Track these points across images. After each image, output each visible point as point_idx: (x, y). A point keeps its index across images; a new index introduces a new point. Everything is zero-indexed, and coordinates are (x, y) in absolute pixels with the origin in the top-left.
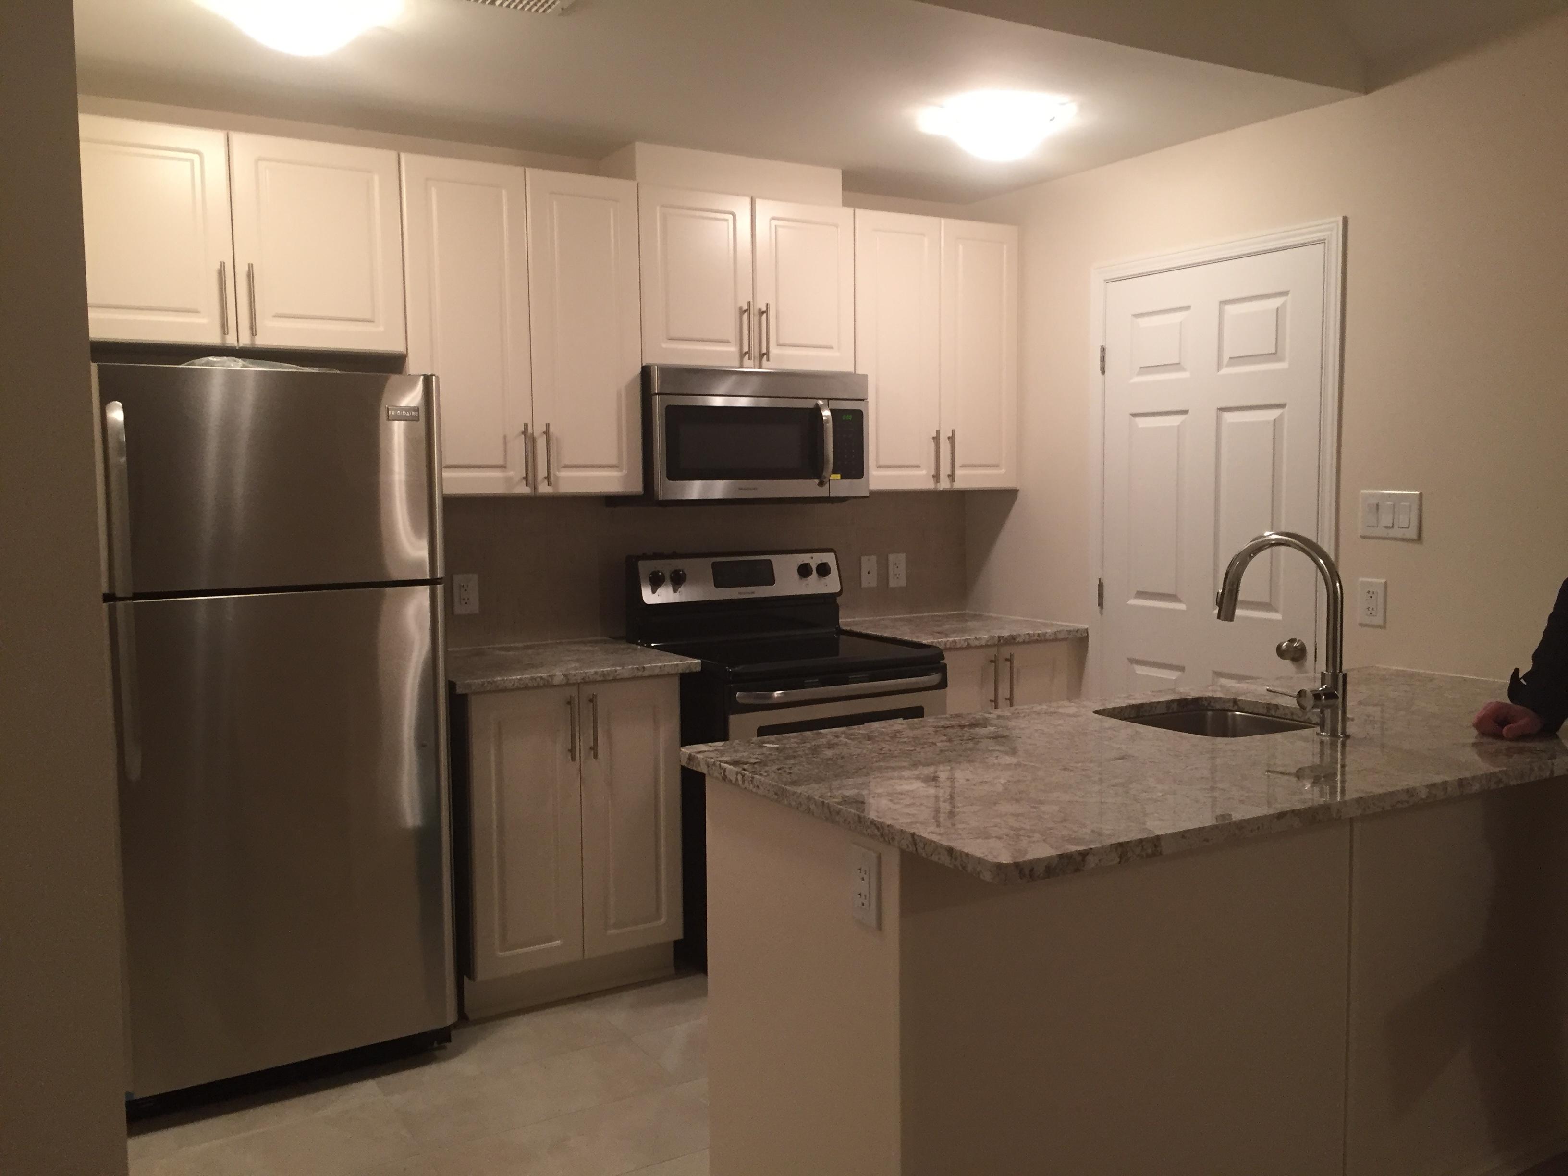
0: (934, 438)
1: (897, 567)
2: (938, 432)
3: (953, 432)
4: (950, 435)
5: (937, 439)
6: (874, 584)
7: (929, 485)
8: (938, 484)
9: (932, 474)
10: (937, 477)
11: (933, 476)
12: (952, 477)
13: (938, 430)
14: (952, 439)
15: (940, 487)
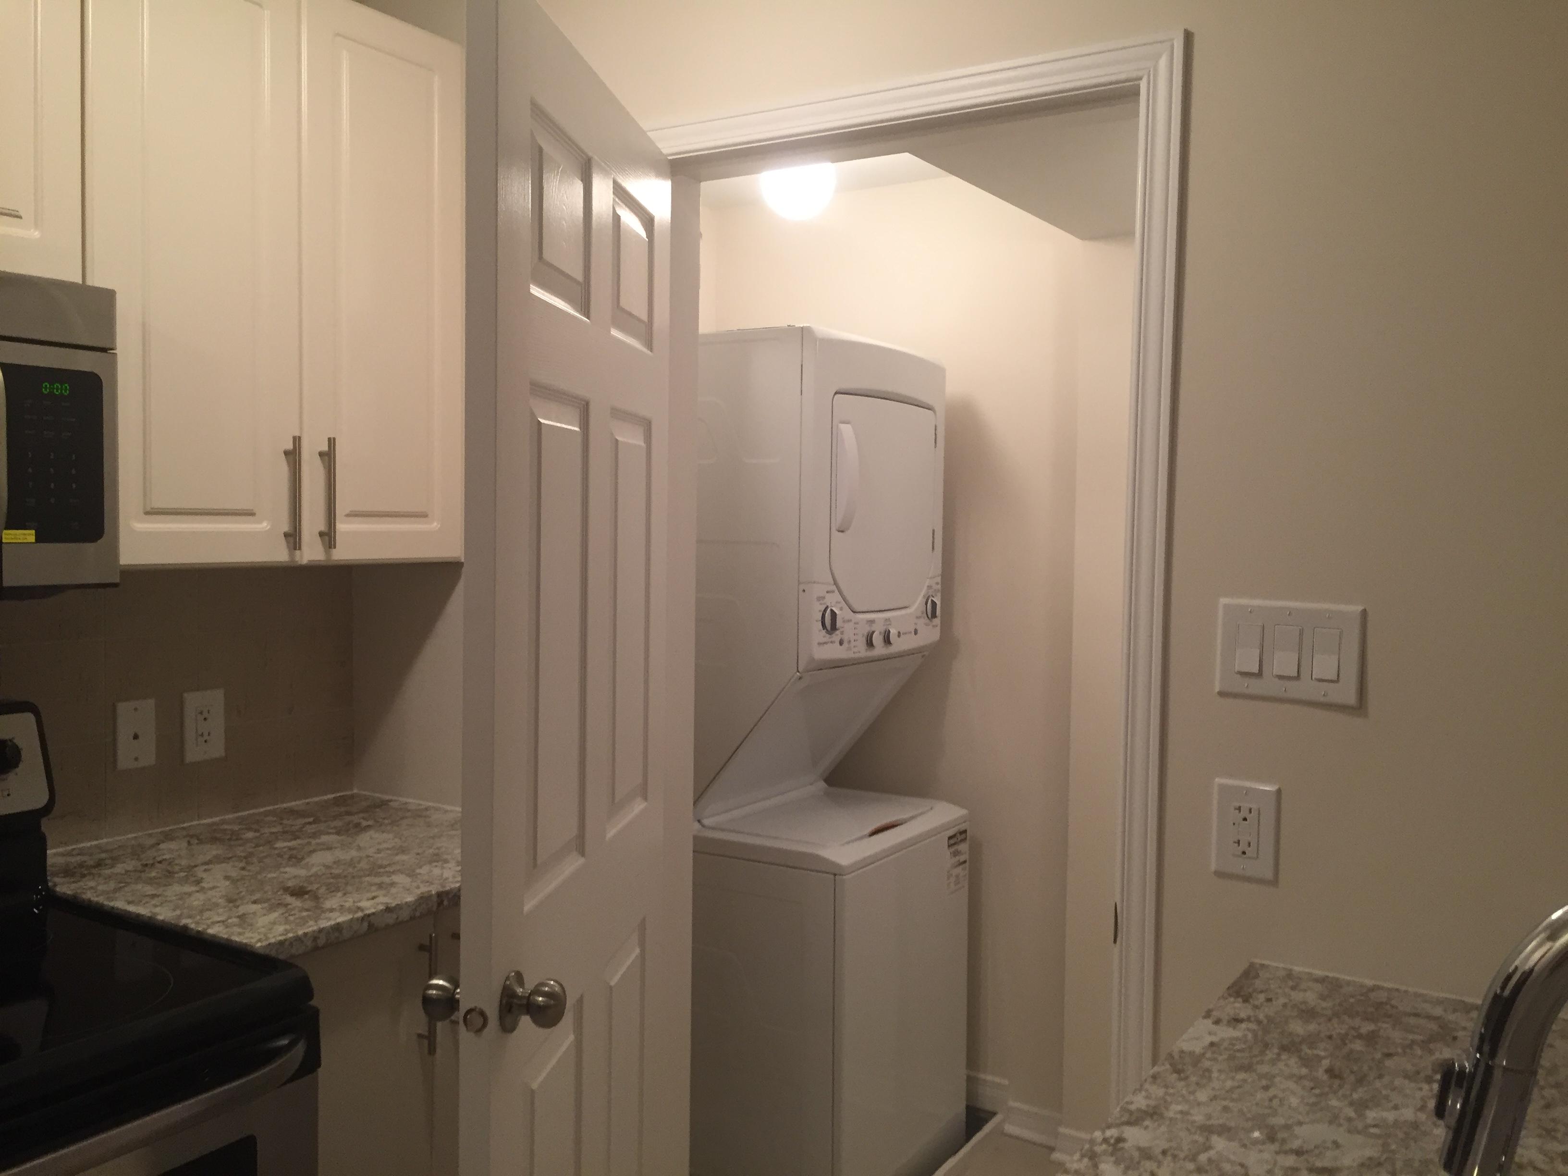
0: (286, 453)
1: (205, 719)
2: (297, 440)
3: (332, 442)
4: (325, 448)
5: (293, 456)
6: (149, 758)
7: (279, 554)
8: (298, 552)
9: (285, 531)
10: (293, 538)
11: (286, 535)
12: (328, 537)
13: (297, 434)
14: (328, 457)
15: (301, 557)
